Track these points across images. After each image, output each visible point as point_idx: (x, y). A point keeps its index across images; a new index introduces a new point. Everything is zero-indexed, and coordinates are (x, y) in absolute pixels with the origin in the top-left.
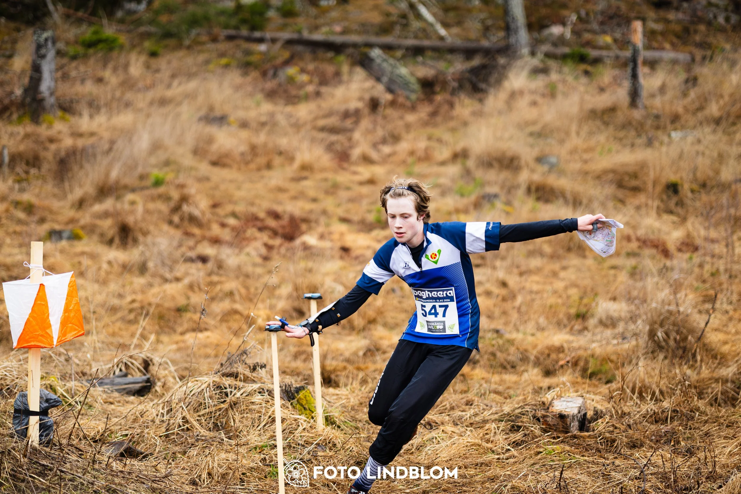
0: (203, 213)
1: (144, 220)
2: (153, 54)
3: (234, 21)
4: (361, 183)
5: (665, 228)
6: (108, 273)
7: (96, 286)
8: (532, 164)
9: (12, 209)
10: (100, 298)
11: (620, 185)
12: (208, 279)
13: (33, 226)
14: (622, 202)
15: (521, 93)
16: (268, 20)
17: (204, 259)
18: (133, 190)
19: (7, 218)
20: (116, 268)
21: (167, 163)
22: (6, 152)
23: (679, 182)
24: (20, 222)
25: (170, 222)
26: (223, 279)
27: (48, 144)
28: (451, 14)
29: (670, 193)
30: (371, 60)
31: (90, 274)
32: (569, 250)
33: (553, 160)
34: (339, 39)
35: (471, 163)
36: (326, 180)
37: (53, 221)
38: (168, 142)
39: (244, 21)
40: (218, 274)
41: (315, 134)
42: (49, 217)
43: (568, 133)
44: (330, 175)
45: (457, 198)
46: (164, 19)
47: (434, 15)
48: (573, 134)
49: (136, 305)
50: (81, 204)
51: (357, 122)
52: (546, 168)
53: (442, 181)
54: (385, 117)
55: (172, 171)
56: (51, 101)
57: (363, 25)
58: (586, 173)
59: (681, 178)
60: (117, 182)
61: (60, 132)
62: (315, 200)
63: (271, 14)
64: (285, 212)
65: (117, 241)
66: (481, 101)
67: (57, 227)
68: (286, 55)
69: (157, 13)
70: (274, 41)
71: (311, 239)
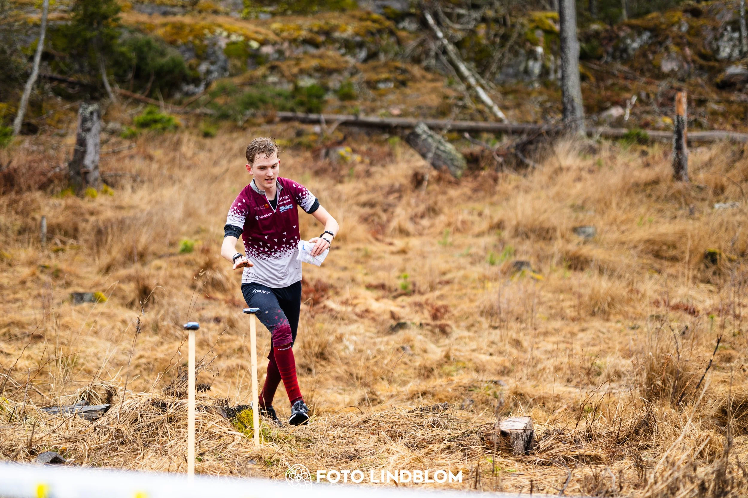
0: (228, 279)
1: (166, 283)
2: (207, 135)
3: (290, 104)
4: (393, 253)
5: (700, 297)
6: (121, 332)
7: (108, 344)
8: (568, 235)
9: (38, 273)
10: (110, 355)
11: (657, 255)
12: (219, 337)
13: (57, 289)
14: (659, 272)
15: (568, 169)
16: (326, 102)
17: (217, 320)
18: (160, 257)
19: (32, 281)
20: (131, 327)
21: (198, 232)
22: (45, 223)
23: (717, 251)
24: (44, 285)
25: (193, 287)
26: (234, 337)
27: (87, 216)
28: (511, 97)
29: (708, 262)
30: (418, 136)
31: (103, 333)
32: (593, 314)
33: (590, 230)
34: (394, 121)
35: (506, 234)
36: (358, 250)
37: (78, 285)
38: (203, 211)
39: (302, 104)
40: (229, 333)
41: (356, 208)
42: (75, 281)
43: (607, 205)
44: (361, 246)
45: (487, 266)
46: (220, 101)
47: (492, 98)
48: (614, 205)
49: (143, 361)
50: (108, 269)
51: (400, 198)
52: (582, 238)
53: (473, 250)
54: (428, 193)
55: (202, 239)
56: (95, 175)
57: (419, 107)
58: (623, 243)
59: (720, 248)
60: (146, 249)
61: (102, 205)
62: (345, 269)
63: (329, 97)
64: (312, 279)
65: (137, 302)
66: (525, 176)
67: (81, 290)
68: (340, 136)
69: (214, 95)
70: (328, 122)
71: (332, 304)
